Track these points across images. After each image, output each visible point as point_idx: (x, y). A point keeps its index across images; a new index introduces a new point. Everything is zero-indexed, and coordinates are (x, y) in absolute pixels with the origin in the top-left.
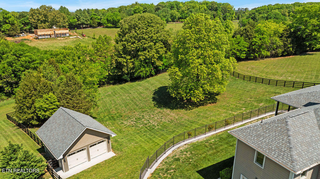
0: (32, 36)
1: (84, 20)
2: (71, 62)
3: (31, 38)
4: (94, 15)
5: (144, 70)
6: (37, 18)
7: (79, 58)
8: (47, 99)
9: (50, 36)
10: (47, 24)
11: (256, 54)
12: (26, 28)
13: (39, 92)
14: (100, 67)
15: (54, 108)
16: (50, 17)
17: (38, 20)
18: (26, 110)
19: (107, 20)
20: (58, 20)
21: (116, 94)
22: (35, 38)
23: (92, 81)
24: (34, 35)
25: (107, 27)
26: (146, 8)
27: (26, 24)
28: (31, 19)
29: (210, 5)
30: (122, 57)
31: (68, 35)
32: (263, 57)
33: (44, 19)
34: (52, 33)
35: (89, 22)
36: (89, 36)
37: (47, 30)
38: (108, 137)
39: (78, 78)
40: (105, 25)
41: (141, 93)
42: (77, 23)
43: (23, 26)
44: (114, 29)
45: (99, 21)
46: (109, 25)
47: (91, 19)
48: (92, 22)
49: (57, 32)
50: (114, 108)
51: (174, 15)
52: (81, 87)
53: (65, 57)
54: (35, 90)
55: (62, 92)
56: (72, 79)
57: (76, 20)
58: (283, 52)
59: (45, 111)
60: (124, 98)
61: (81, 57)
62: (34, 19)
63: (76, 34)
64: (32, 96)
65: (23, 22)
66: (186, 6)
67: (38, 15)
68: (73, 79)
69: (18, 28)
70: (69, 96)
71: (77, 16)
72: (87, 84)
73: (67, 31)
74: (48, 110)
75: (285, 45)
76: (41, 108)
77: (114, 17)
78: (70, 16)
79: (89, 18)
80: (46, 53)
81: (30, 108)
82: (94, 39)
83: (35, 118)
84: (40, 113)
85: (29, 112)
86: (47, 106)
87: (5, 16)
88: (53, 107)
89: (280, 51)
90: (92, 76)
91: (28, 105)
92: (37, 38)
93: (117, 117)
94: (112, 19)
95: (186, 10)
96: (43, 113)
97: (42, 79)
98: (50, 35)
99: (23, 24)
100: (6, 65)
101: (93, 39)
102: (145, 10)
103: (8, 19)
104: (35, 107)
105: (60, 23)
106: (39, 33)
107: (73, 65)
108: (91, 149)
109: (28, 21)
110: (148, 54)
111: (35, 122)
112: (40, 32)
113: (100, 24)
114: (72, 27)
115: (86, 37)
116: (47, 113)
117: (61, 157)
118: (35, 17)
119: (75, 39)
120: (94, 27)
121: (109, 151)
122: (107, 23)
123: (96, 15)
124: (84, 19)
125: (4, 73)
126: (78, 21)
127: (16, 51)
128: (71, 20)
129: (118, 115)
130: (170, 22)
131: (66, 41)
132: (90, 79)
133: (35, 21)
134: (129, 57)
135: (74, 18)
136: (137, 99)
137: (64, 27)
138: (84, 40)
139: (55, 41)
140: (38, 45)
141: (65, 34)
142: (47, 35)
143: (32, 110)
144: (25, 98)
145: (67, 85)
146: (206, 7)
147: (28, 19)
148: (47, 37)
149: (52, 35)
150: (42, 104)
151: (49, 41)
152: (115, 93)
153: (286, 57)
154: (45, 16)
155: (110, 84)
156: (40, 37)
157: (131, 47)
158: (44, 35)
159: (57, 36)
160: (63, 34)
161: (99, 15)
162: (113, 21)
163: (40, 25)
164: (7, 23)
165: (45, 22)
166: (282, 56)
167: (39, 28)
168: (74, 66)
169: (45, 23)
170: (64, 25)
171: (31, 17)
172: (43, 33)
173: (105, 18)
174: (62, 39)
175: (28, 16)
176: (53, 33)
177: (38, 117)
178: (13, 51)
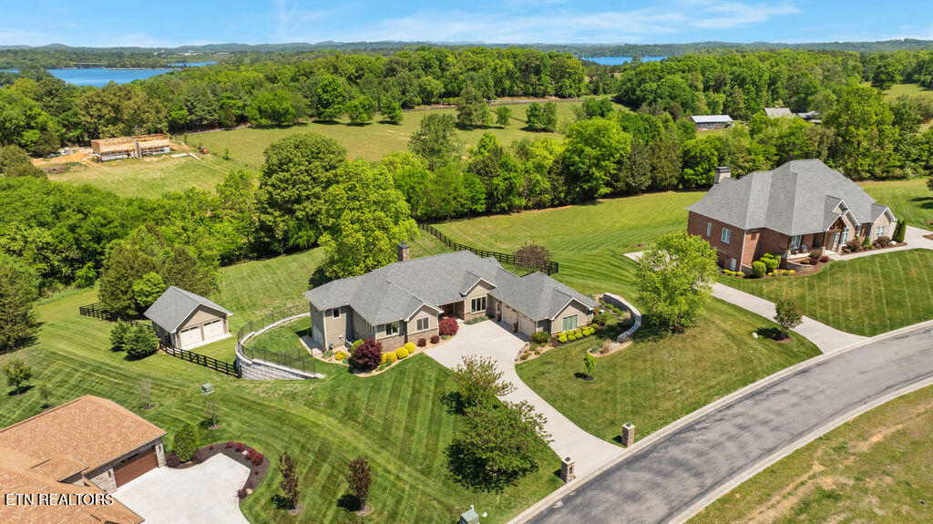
0: (86, 155)
1: (203, 111)
2: (179, 223)
3: (85, 159)
4: (228, 98)
5: (305, 235)
6: (96, 113)
7: (193, 214)
8: (149, 280)
9: (128, 155)
10: (121, 126)
11: (502, 204)
12: (71, 134)
13: (138, 271)
14: (230, 229)
15: (159, 292)
16: (126, 111)
17: (100, 117)
18: (120, 295)
19: (259, 109)
20: (145, 117)
21: (254, 275)
22: (93, 160)
23: (211, 256)
24: (91, 150)
25: (260, 126)
26: (362, 69)
27: (70, 126)
28: (84, 116)
29: (523, 58)
30: (268, 213)
31: (167, 150)
32: (519, 209)
33: (112, 114)
34: (131, 148)
35: (216, 116)
36: (215, 152)
37: (119, 140)
38: (224, 316)
39: (191, 251)
40: (253, 122)
41: (293, 273)
42: (189, 118)
43: (64, 130)
44: (277, 131)
45: (240, 112)
46: (264, 121)
47: (221, 107)
48: (223, 114)
49: (142, 145)
50: (247, 297)
51: (429, 88)
52: (195, 263)
53: (168, 213)
54: (132, 268)
55: (169, 271)
56: (182, 253)
57: (185, 112)
58: (552, 200)
59: (147, 296)
60: (265, 280)
61: (197, 213)
62: (92, 116)
63: (185, 146)
64: (127, 277)
65: (66, 122)
66: (461, 64)
67: (99, 106)
68: (184, 252)
69: (55, 135)
70: (179, 276)
71: (189, 104)
72: (203, 259)
73: (165, 142)
74: (150, 294)
75: (554, 188)
76: (141, 293)
77: (276, 104)
78: (171, 104)
79: (216, 105)
80: (130, 203)
81: (126, 292)
82: (227, 159)
83: (133, 306)
84: (140, 298)
85: (125, 298)
86: (149, 289)
87: (29, 112)
88: (158, 290)
89: (547, 197)
90: (210, 248)
91: (123, 289)
92: (98, 160)
93: (249, 307)
94: (270, 107)
95: (461, 73)
96: (145, 299)
97: (140, 253)
98: (128, 152)
99: (64, 126)
100: (64, 230)
101: (224, 161)
102: (360, 72)
103: (35, 118)
104: (133, 291)
105: (150, 124)
106: (104, 149)
107: (183, 227)
108: (205, 328)
109: (75, 120)
110: (309, 207)
111: (132, 312)
112: (105, 145)
113: (242, 120)
114: (176, 128)
115: (209, 155)
116: (150, 299)
117: (175, 331)
118: (93, 111)
119: (184, 161)
120: (228, 128)
121: (225, 332)
122: (258, 116)
123: (232, 99)
124: (205, 108)
125: (61, 242)
126: (191, 113)
127: (82, 204)
128: (173, 114)
129: (250, 304)
130: (419, 105)
131: (163, 165)
132: (208, 253)
133: (92, 121)
134: (277, 213)
135: (181, 109)
136: (283, 281)
137: (158, 132)
138: (204, 163)
139: (138, 166)
140: (102, 177)
141: (160, 149)
142: (120, 152)
143: (129, 296)
144: (119, 279)
145: (176, 261)
146: (511, 66)
147: (76, 114)
148: (121, 157)
149: (132, 153)
150: (142, 287)
151: (126, 167)
152: (252, 274)
153: (559, 208)
154: (117, 109)
155: (251, 259)
156: (104, 158)
157: (280, 195)
158: (113, 153)
159: (144, 153)
160: (156, 149)
161: (241, 98)
162: (274, 112)
163: (105, 129)
164: (33, 128)
165: (114, 121)
166: (553, 206)
167: (101, 135)
168: (185, 229)
169: (114, 124)
170: (159, 126)
171: (83, 112)
172: (112, 149)
173: (255, 105)
174: (155, 159)
175: (75, 109)
176: (135, 148)
177: (137, 304)
178: (77, 203)
